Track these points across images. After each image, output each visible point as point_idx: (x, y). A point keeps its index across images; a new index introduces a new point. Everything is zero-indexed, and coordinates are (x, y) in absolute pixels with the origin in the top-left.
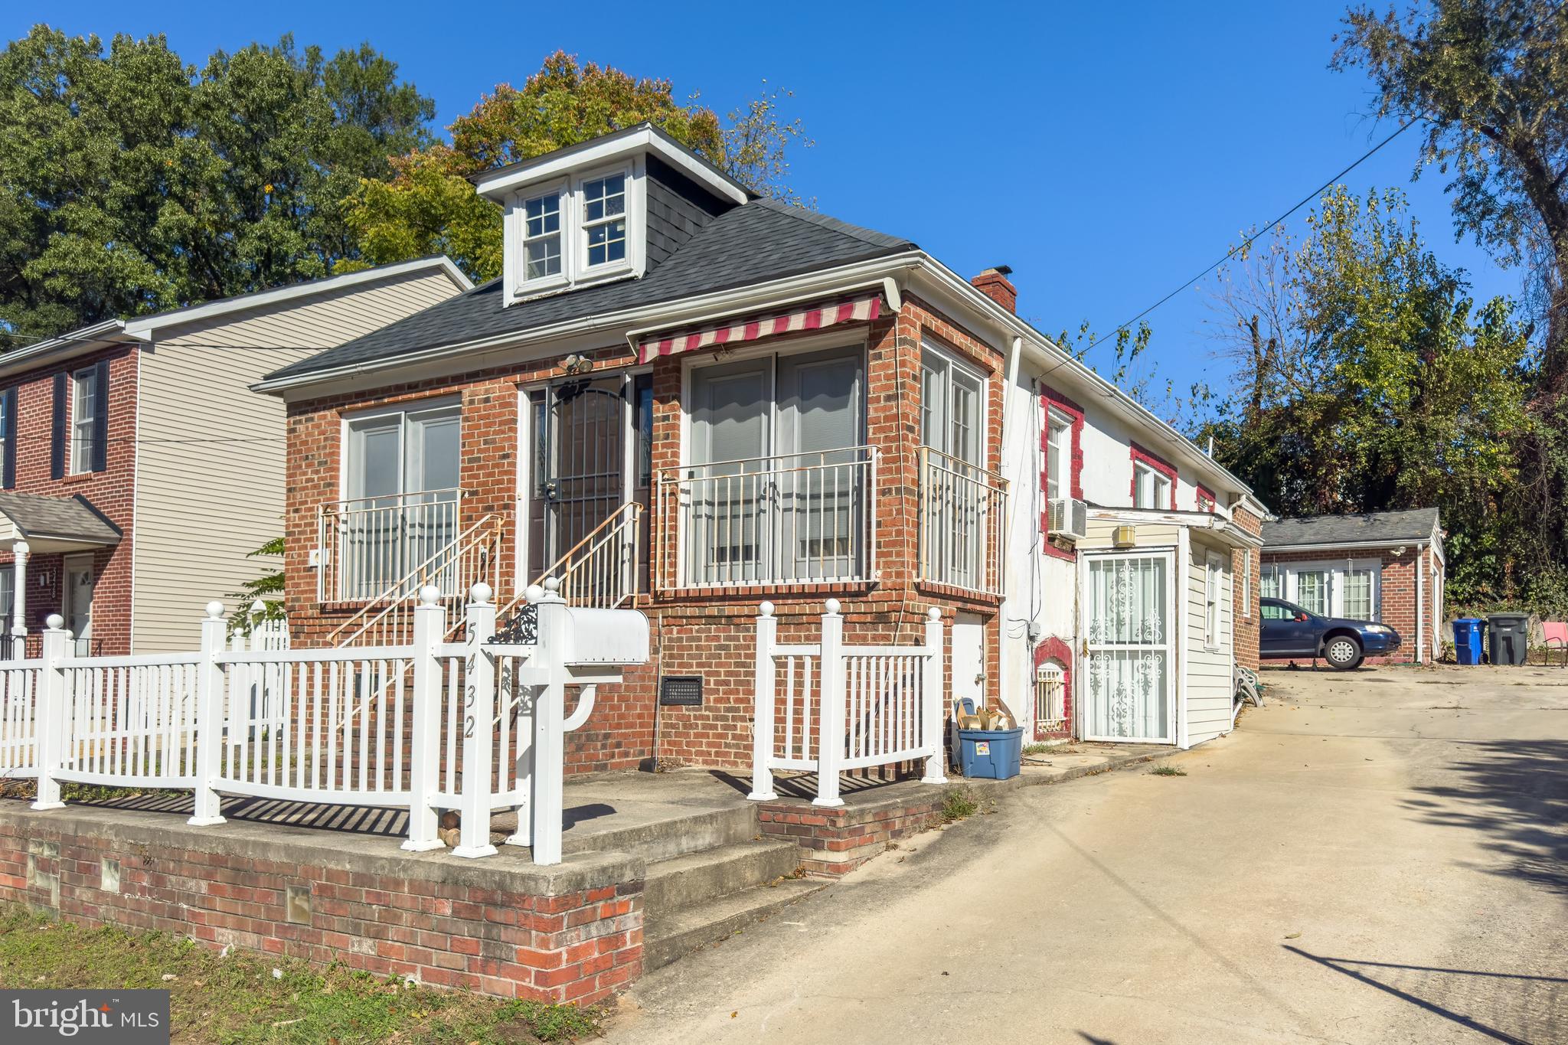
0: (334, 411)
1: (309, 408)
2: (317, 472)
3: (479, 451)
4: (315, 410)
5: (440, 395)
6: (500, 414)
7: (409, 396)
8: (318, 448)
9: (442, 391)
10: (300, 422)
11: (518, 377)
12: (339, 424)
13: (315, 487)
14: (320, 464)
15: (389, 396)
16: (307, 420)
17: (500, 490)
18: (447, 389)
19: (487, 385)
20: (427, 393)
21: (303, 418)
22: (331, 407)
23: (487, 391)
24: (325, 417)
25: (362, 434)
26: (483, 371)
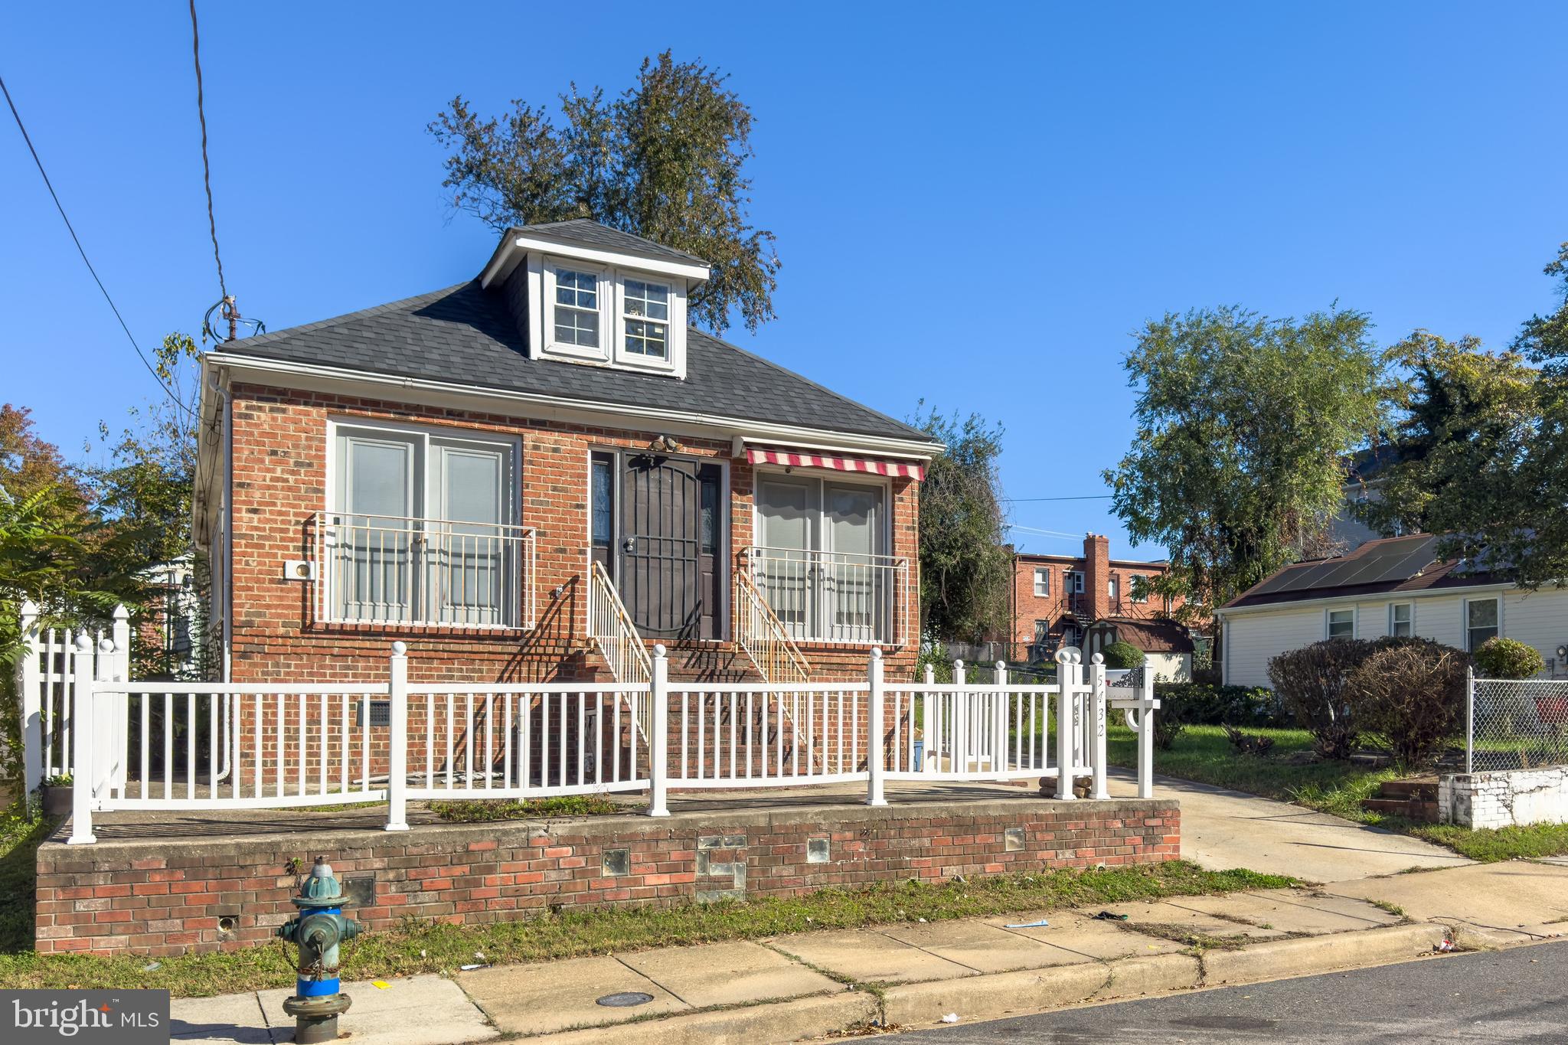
0: (324, 410)
1: (279, 398)
2: (293, 473)
3: (546, 495)
4: (290, 402)
5: (494, 431)
6: (572, 467)
7: (449, 422)
8: (296, 446)
9: (497, 428)
10: (260, 409)
11: (594, 438)
12: (324, 425)
13: (290, 489)
14: (297, 464)
15: (419, 416)
16: (272, 410)
17: (574, 536)
18: (504, 428)
19: (556, 436)
20: (477, 425)
21: (267, 405)
22: (321, 405)
23: (556, 442)
24: (308, 414)
25: (349, 442)
26: (551, 422)
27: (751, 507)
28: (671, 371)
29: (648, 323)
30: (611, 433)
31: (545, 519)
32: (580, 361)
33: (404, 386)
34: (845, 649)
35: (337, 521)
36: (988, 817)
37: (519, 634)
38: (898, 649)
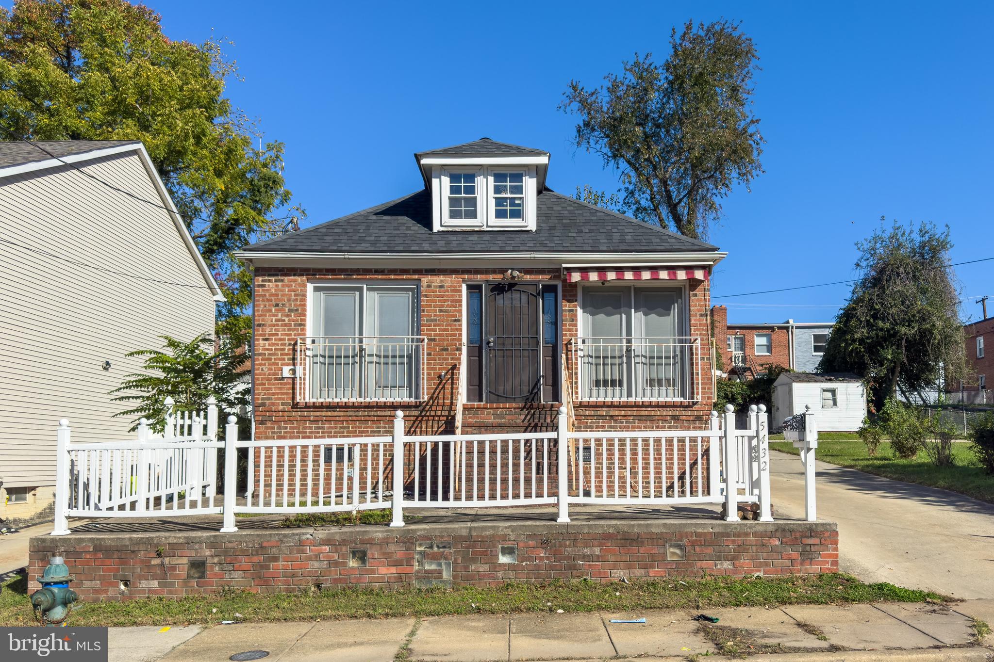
0: (305, 278)
1: (279, 273)
2: (287, 316)
3: (435, 315)
4: (286, 275)
5: (403, 279)
6: (452, 296)
7: (376, 276)
8: (289, 300)
9: (405, 277)
10: (270, 281)
11: (466, 277)
12: (305, 286)
13: (286, 325)
14: (290, 310)
15: (358, 275)
16: (276, 281)
17: (453, 340)
18: (409, 276)
19: (442, 278)
20: (392, 277)
21: (273, 278)
22: (303, 275)
23: (441, 281)
24: (295, 281)
25: (322, 294)
26: (439, 269)
27: (576, 311)
28: (526, 226)
29: (510, 198)
30: (477, 272)
31: (434, 330)
32: (464, 229)
33: (345, 258)
34: (650, 405)
35: (313, 342)
36: (652, 533)
37: (418, 404)
38: (694, 404)
